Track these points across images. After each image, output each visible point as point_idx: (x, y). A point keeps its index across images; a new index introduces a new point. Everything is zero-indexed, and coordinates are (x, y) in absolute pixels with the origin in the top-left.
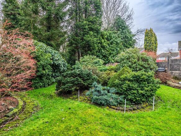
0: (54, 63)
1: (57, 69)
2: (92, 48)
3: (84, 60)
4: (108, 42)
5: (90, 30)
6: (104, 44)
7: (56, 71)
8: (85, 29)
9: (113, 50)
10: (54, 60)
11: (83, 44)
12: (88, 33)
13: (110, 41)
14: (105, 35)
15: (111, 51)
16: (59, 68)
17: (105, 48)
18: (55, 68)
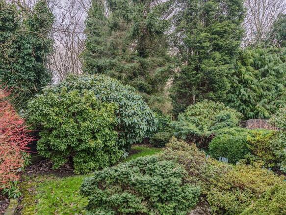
0: (122, 121)
1: (131, 132)
4: (256, 72)
5: (215, 50)
6: (247, 77)
8: (203, 48)
9: (267, 89)
10: (123, 115)
11: (198, 78)
13: (262, 69)
14: (250, 58)
15: (262, 90)
16: (134, 130)
17: (248, 85)
18: (126, 131)
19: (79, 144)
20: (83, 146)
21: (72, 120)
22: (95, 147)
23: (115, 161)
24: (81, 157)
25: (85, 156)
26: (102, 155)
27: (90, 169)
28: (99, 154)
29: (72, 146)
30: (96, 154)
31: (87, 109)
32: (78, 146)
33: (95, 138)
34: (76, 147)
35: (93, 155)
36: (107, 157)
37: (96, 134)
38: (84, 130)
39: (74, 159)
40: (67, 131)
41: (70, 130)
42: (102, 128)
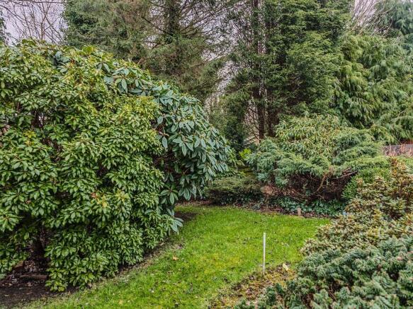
0: (171, 145)
1: (189, 172)
2: (314, 90)
3: (293, 131)
4: (367, 71)
5: (310, 28)
6: (354, 78)
7: (182, 183)
8: (294, 21)
9: (387, 99)
10: (173, 129)
11: (284, 75)
12: (301, 38)
13: (376, 67)
14: (357, 48)
15: (379, 101)
16: (196, 168)
17: (356, 93)
18: (177, 171)
19: (60, 207)
20: (72, 213)
21: (32, 134)
22: (112, 213)
23: (156, 242)
24: (69, 244)
25: (79, 239)
26: (126, 232)
27: (95, 273)
28: (118, 230)
29: (34, 213)
30: (110, 230)
31: (80, 102)
32: (54, 214)
33: (107, 185)
34: (49, 216)
35: (104, 233)
36: (138, 235)
37: (111, 175)
38: (76, 163)
39: (50, 251)
40: (15, 166)
41: (26, 164)
42: (127, 157)
